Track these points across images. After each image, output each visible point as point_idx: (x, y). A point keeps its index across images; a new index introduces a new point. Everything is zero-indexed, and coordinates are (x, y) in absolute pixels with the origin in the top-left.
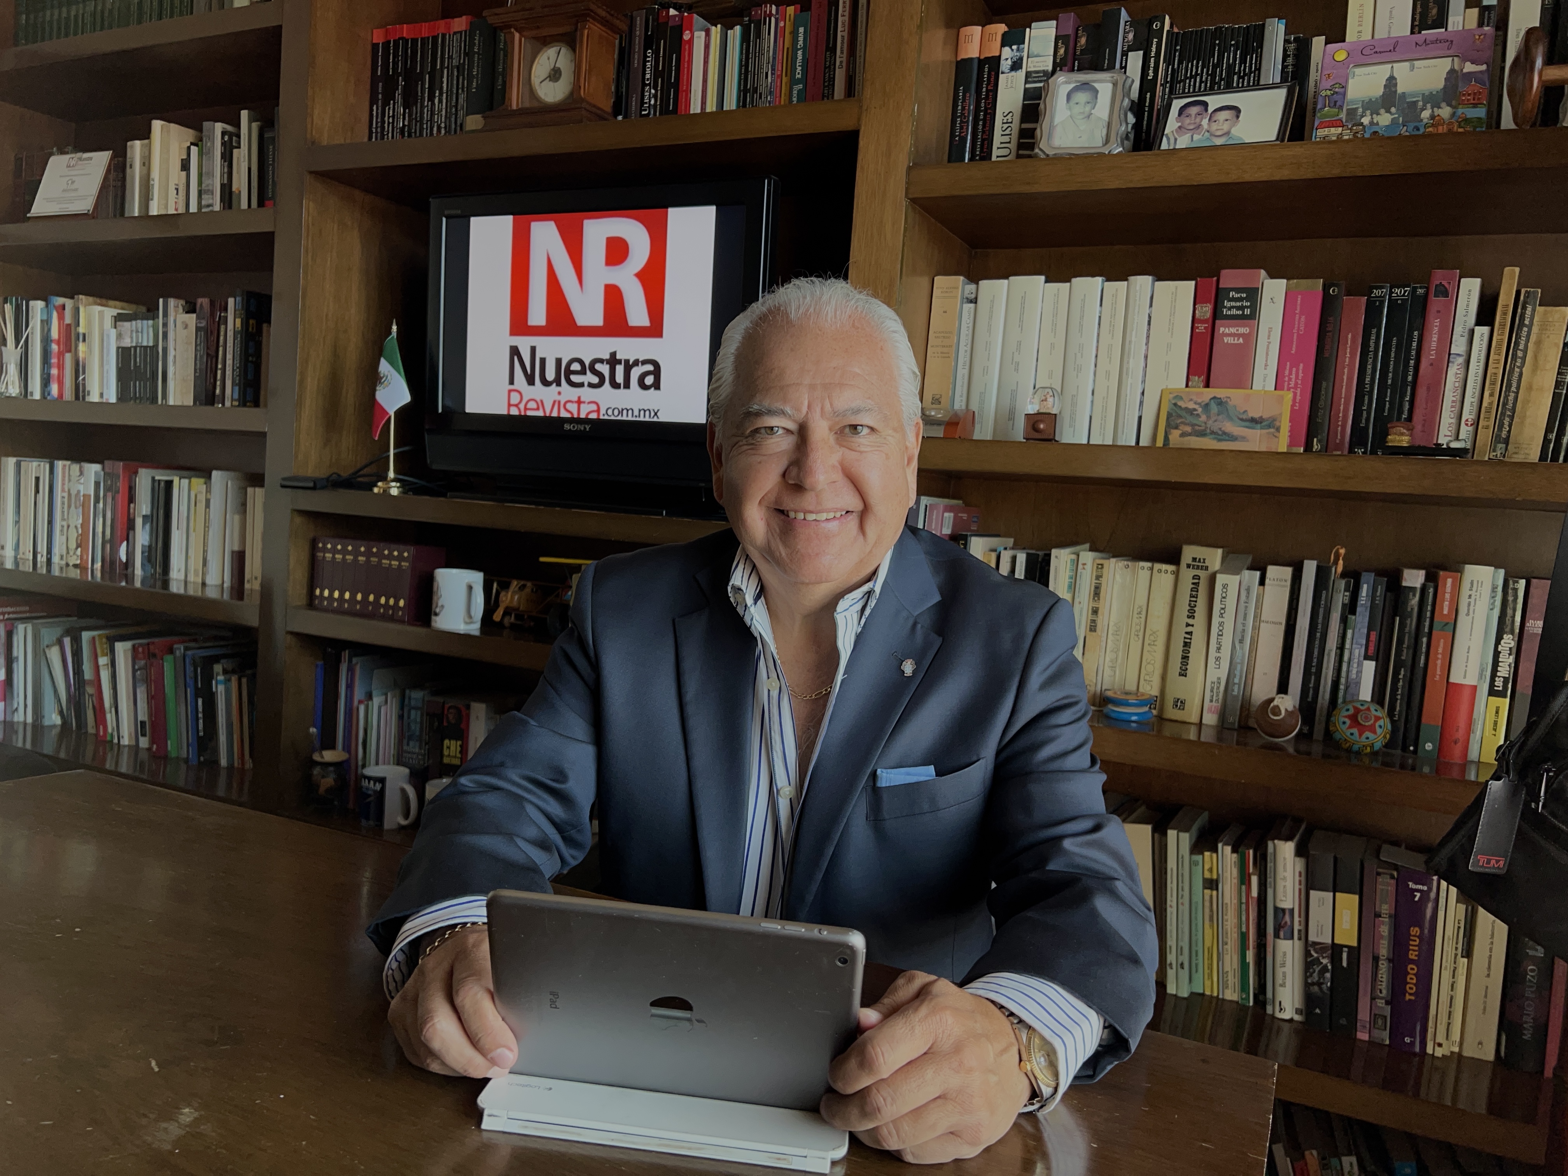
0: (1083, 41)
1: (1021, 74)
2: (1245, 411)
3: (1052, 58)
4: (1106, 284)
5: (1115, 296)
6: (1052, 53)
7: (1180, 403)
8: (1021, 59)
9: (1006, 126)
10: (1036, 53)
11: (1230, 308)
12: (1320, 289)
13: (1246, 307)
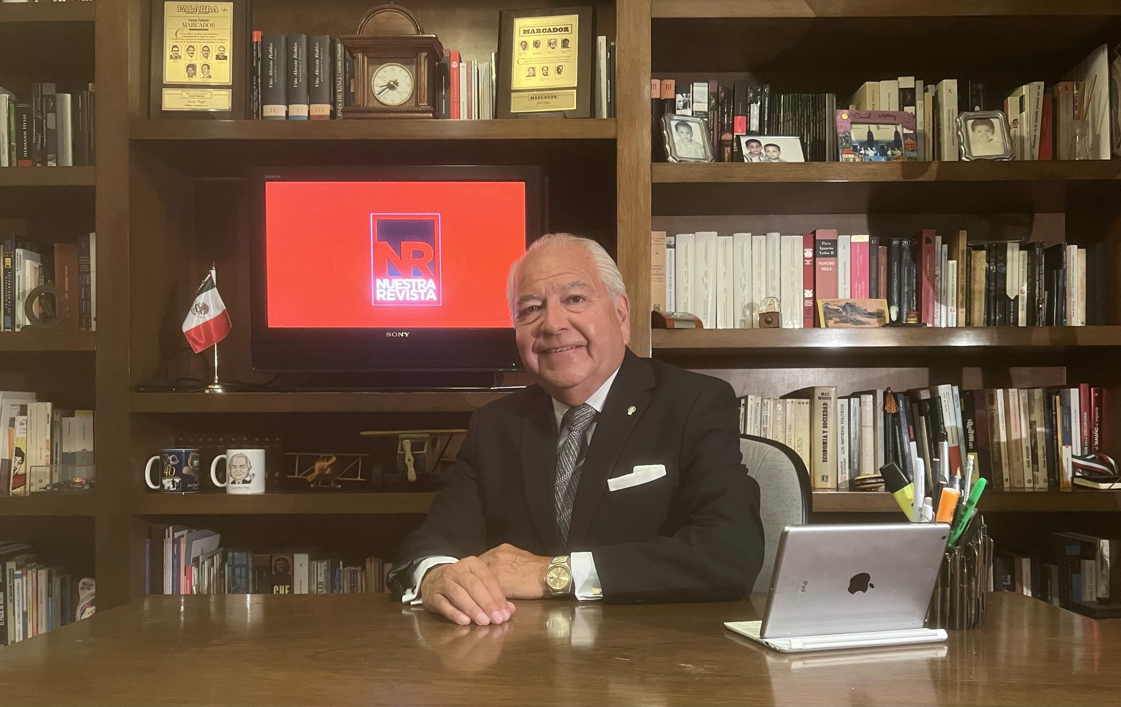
0: (721, 95)
3: (707, 104)
4: (753, 237)
5: (760, 244)
6: (707, 101)
8: (689, 102)
11: (823, 251)
12: (868, 240)
13: (831, 250)
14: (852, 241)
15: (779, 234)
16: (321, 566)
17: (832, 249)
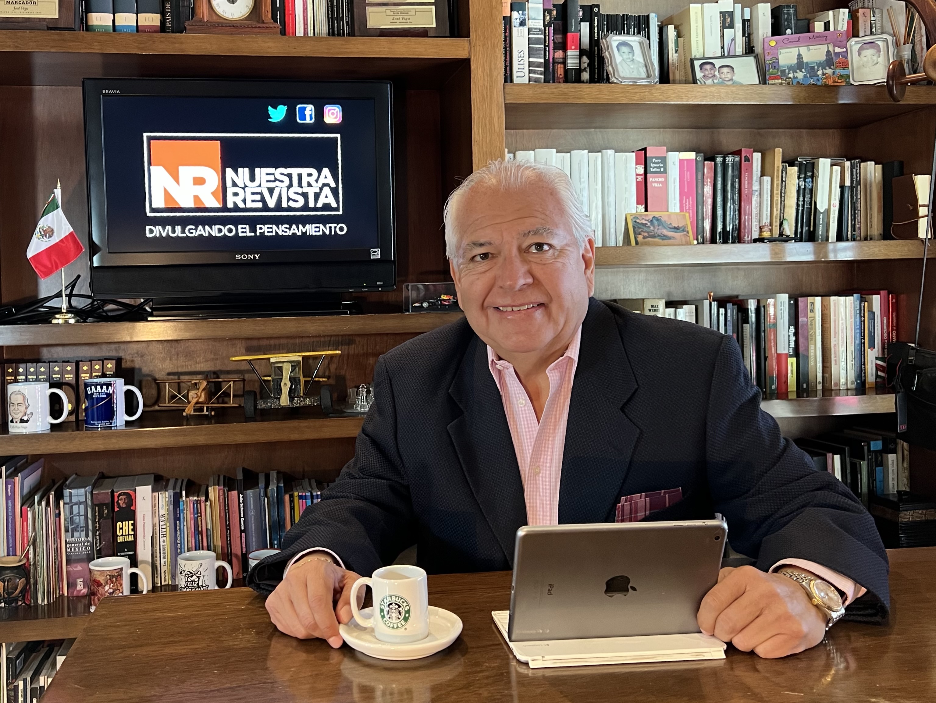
0: (555, 13)
1: (525, 29)
2: (671, 224)
3: (542, 22)
4: (590, 154)
5: (596, 161)
6: (542, 17)
7: (638, 221)
8: (525, 19)
9: (520, 59)
10: (533, 17)
11: (654, 168)
12: (694, 157)
13: (662, 167)
14: (681, 158)
15: (614, 151)
16: (162, 498)
17: (662, 165)
